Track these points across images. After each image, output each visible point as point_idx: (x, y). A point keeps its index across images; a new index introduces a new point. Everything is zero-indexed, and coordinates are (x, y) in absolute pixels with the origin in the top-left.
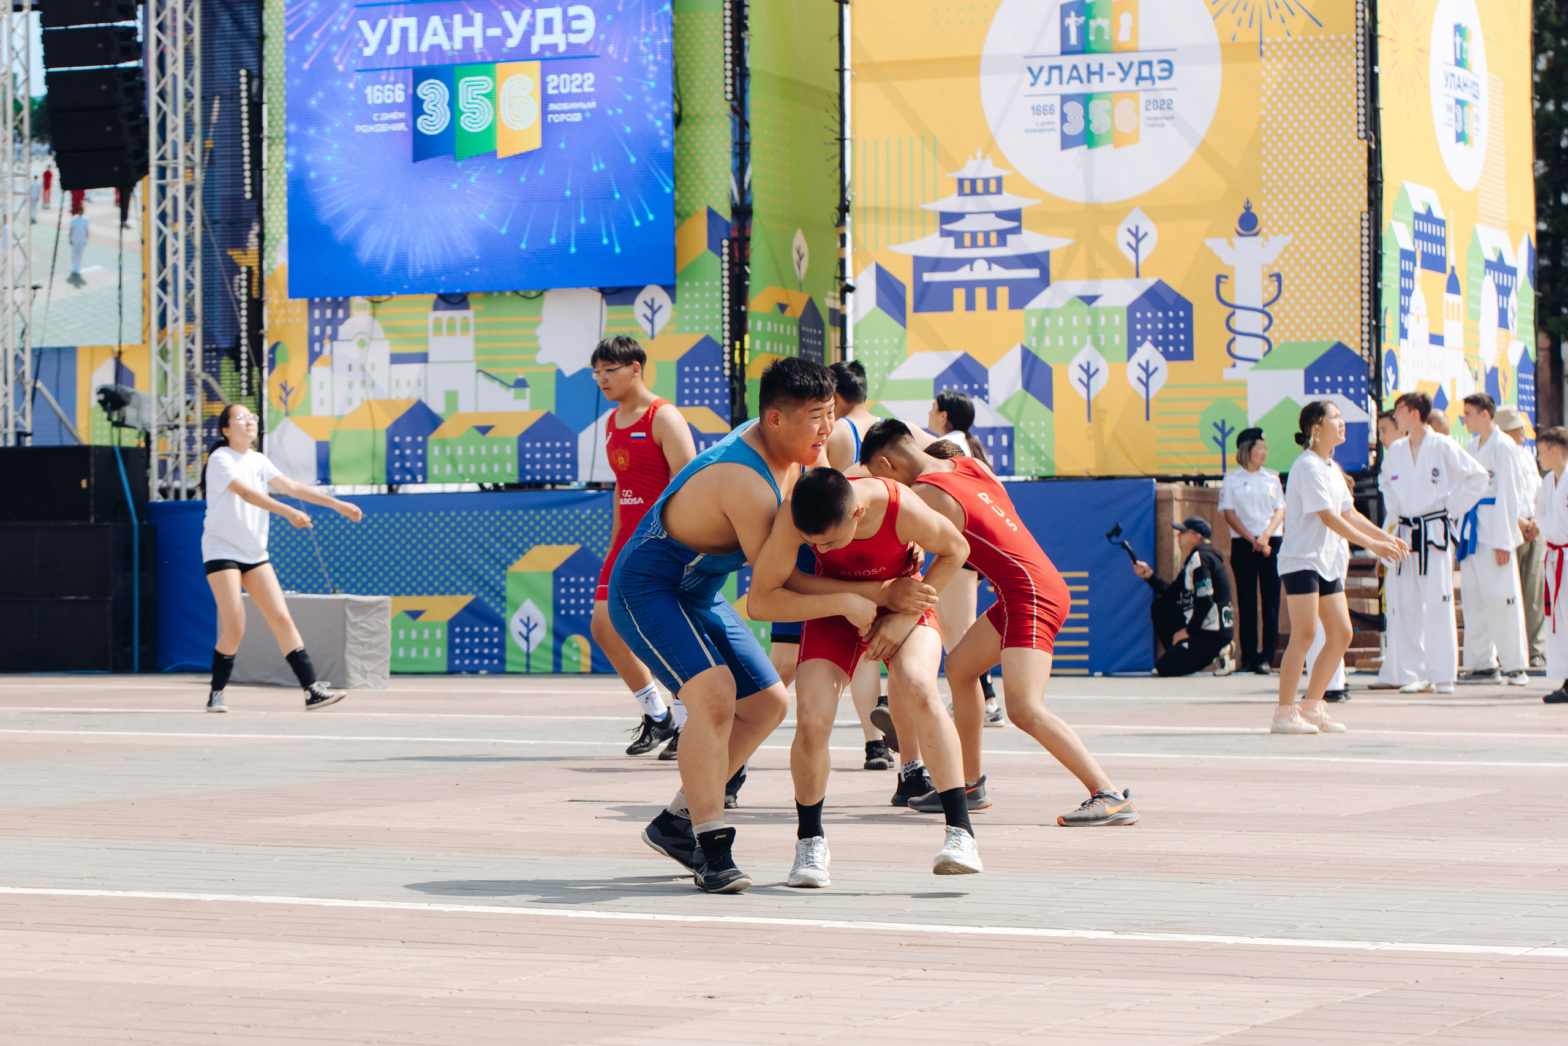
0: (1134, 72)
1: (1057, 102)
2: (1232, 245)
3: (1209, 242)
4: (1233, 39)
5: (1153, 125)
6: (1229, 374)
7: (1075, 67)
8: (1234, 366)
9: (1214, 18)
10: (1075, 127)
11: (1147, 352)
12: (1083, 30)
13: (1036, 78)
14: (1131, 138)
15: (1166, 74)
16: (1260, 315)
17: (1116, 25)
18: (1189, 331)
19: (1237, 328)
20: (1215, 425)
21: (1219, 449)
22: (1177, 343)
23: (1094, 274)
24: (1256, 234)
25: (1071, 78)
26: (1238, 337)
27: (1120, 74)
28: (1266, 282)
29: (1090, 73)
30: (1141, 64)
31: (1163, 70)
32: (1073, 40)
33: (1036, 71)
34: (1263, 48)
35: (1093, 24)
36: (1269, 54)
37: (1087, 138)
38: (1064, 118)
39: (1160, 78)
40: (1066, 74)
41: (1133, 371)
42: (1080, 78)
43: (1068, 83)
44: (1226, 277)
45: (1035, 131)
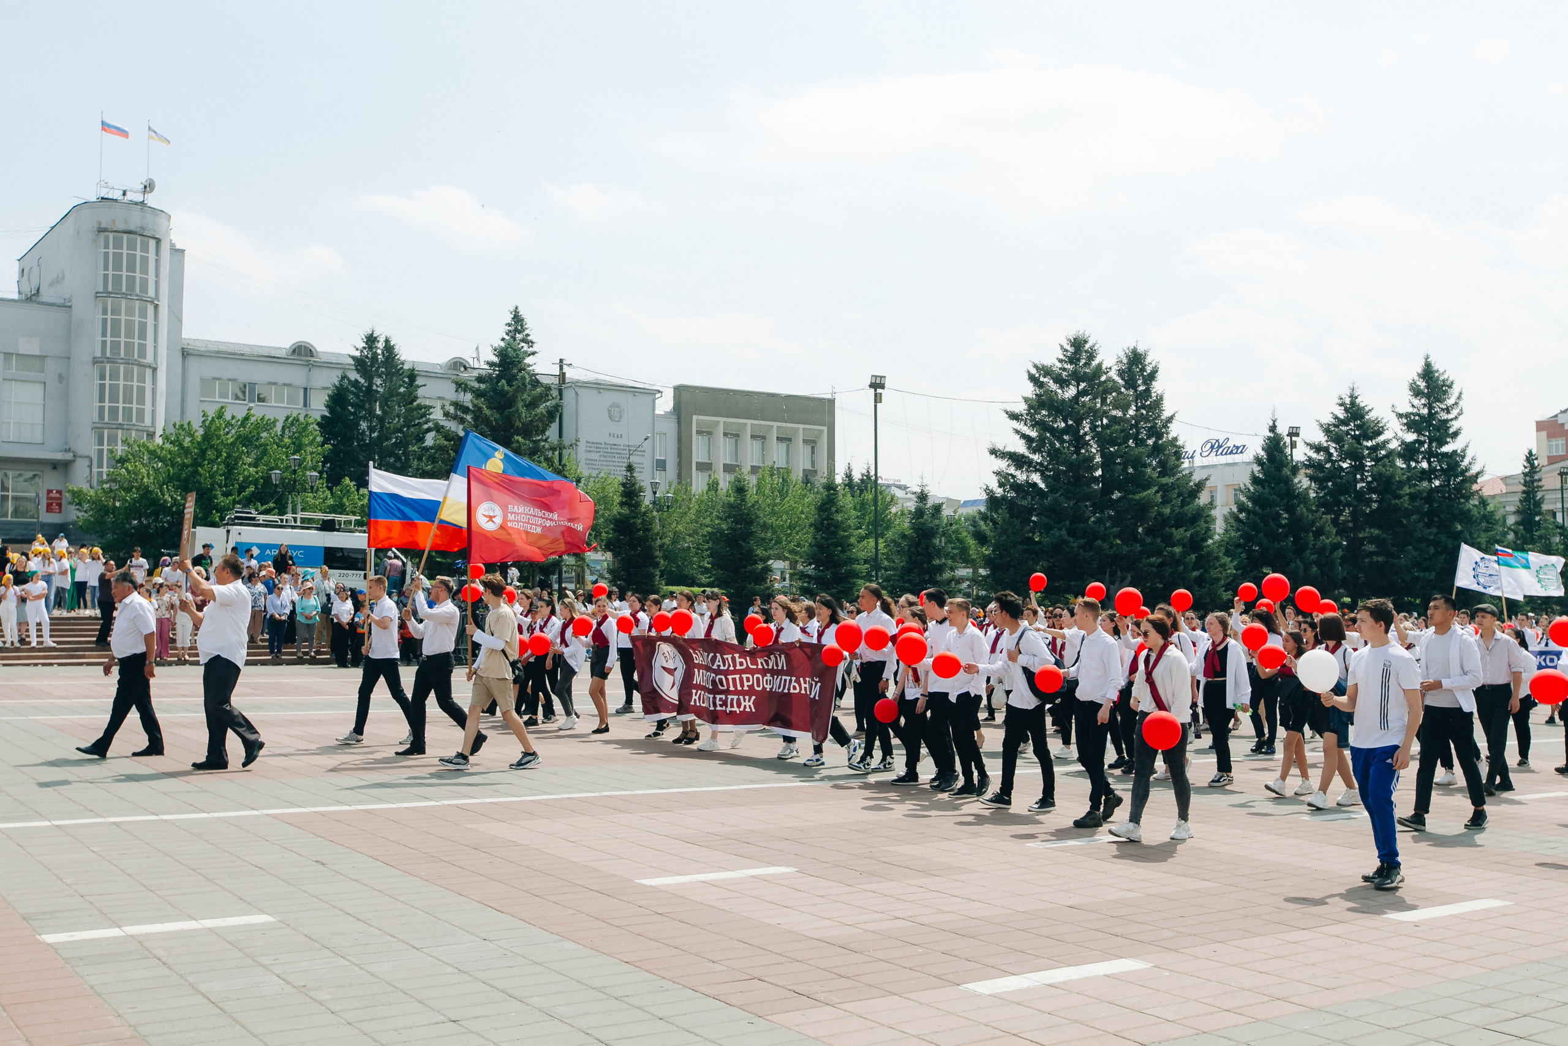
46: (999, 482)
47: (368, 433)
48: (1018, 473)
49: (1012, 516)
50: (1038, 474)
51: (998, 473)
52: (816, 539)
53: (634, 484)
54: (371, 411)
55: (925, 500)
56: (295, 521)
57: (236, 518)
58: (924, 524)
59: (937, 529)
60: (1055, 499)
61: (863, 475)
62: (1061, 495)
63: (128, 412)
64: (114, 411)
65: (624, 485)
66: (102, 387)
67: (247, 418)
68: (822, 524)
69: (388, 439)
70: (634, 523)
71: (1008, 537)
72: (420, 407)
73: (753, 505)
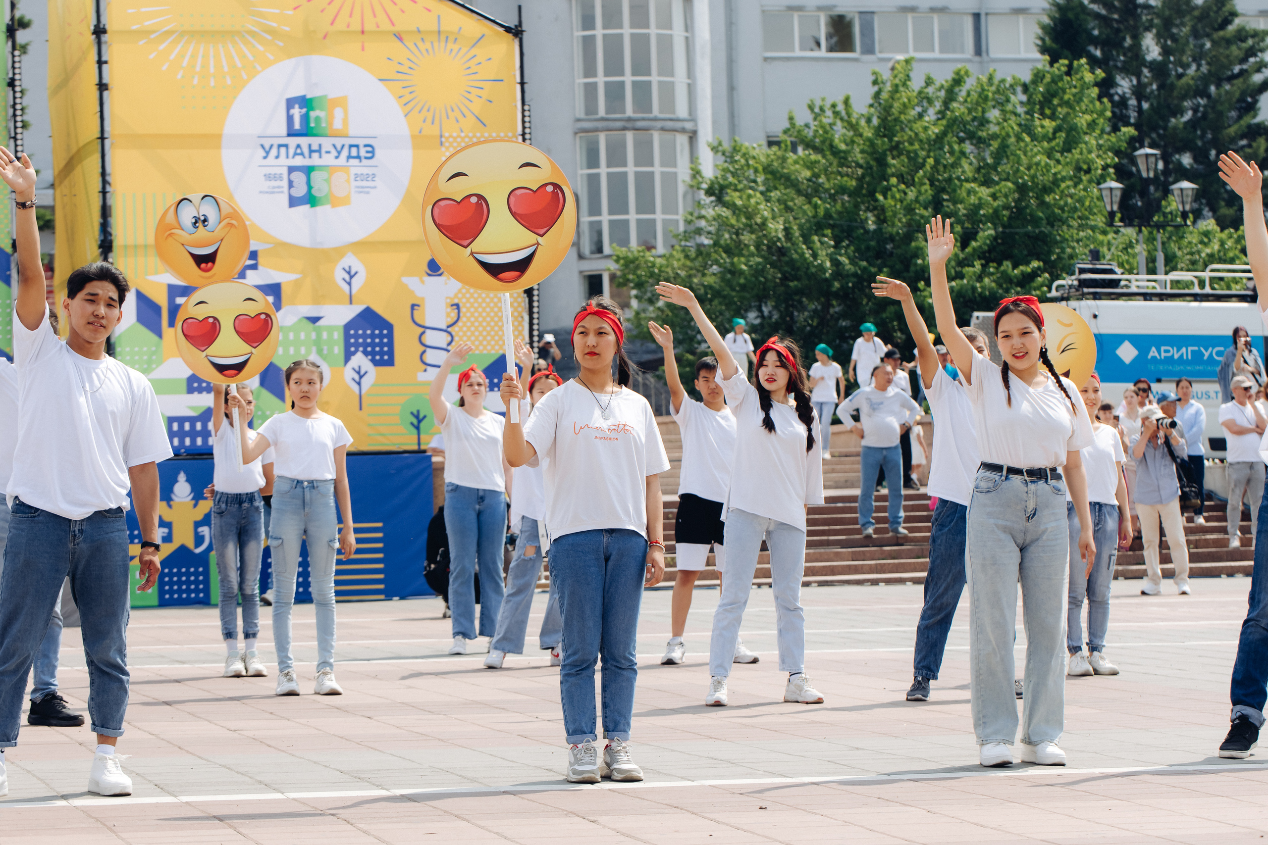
0: (345, 153)
1: (285, 171)
2: (423, 282)
3: (405, 280)
4: (420, 132)
5: (361, 192)
6: (422, 377)
7: (298, 146)
8: (425, 370)
9: (406, 116)
10: (300, 190)
11: (359, 359)
12: (305, 118)
13: (268, 153)
14: (344, 201)
15: (369, 155)
16: (444, 334)
17: (331, 117)
18: (391, 344)
19: (428, 343)
20: (412, 413)
21: (415, 431)
22: (382, 353)
23: (318, 299)
24: (440, 275)
25: (295, 154)
26: (428, 350)
27: (334, 153)
28: (449, 309)
29: (311, 151)
30: (351, 146)
31: (368, 152)
32: (297, 126)
33: (267, 147)
34: (443, 140)
35: (313, 114)
36: (447, 144)
37: (309, 199)
38: (291, 184)
39: (366, 158)
40: (291, 151)
41: (349, 373)
42: (302, 154)
43: (293, 157)
44: (418, 306)
45: (267, 192)
47: (1133, 102)
54: (1136, 53)
56: (1202, 284)
57: (1083, 283)
63: (642, 91)
64: (615, 93)
66: (588, 43)
67: (958, 81)
69: (1179, 111)
72: (1242, 35)
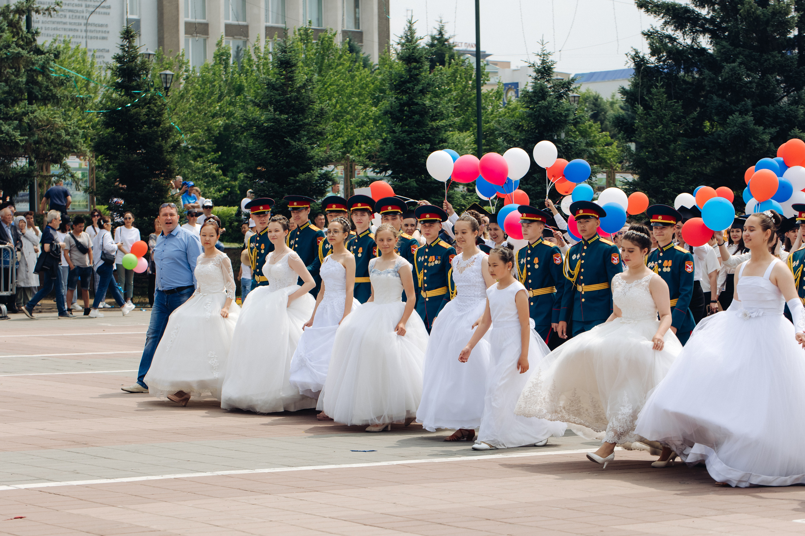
46: (651, 45)
48: (678, 34)
49: (669, 98)
50: (708, 36)
51: (648, 35)
52: (394, 132)
53: (134, 58)
55: (549, 75)
58: (547, 108)
59: (567, 116)
60: (733, 69)
61: (433, 38)
62: (740, 64)
65: (119, 59)
68: (401, 111)
70: (137, 113)
71: (666, 126)
73: (304, 86)
